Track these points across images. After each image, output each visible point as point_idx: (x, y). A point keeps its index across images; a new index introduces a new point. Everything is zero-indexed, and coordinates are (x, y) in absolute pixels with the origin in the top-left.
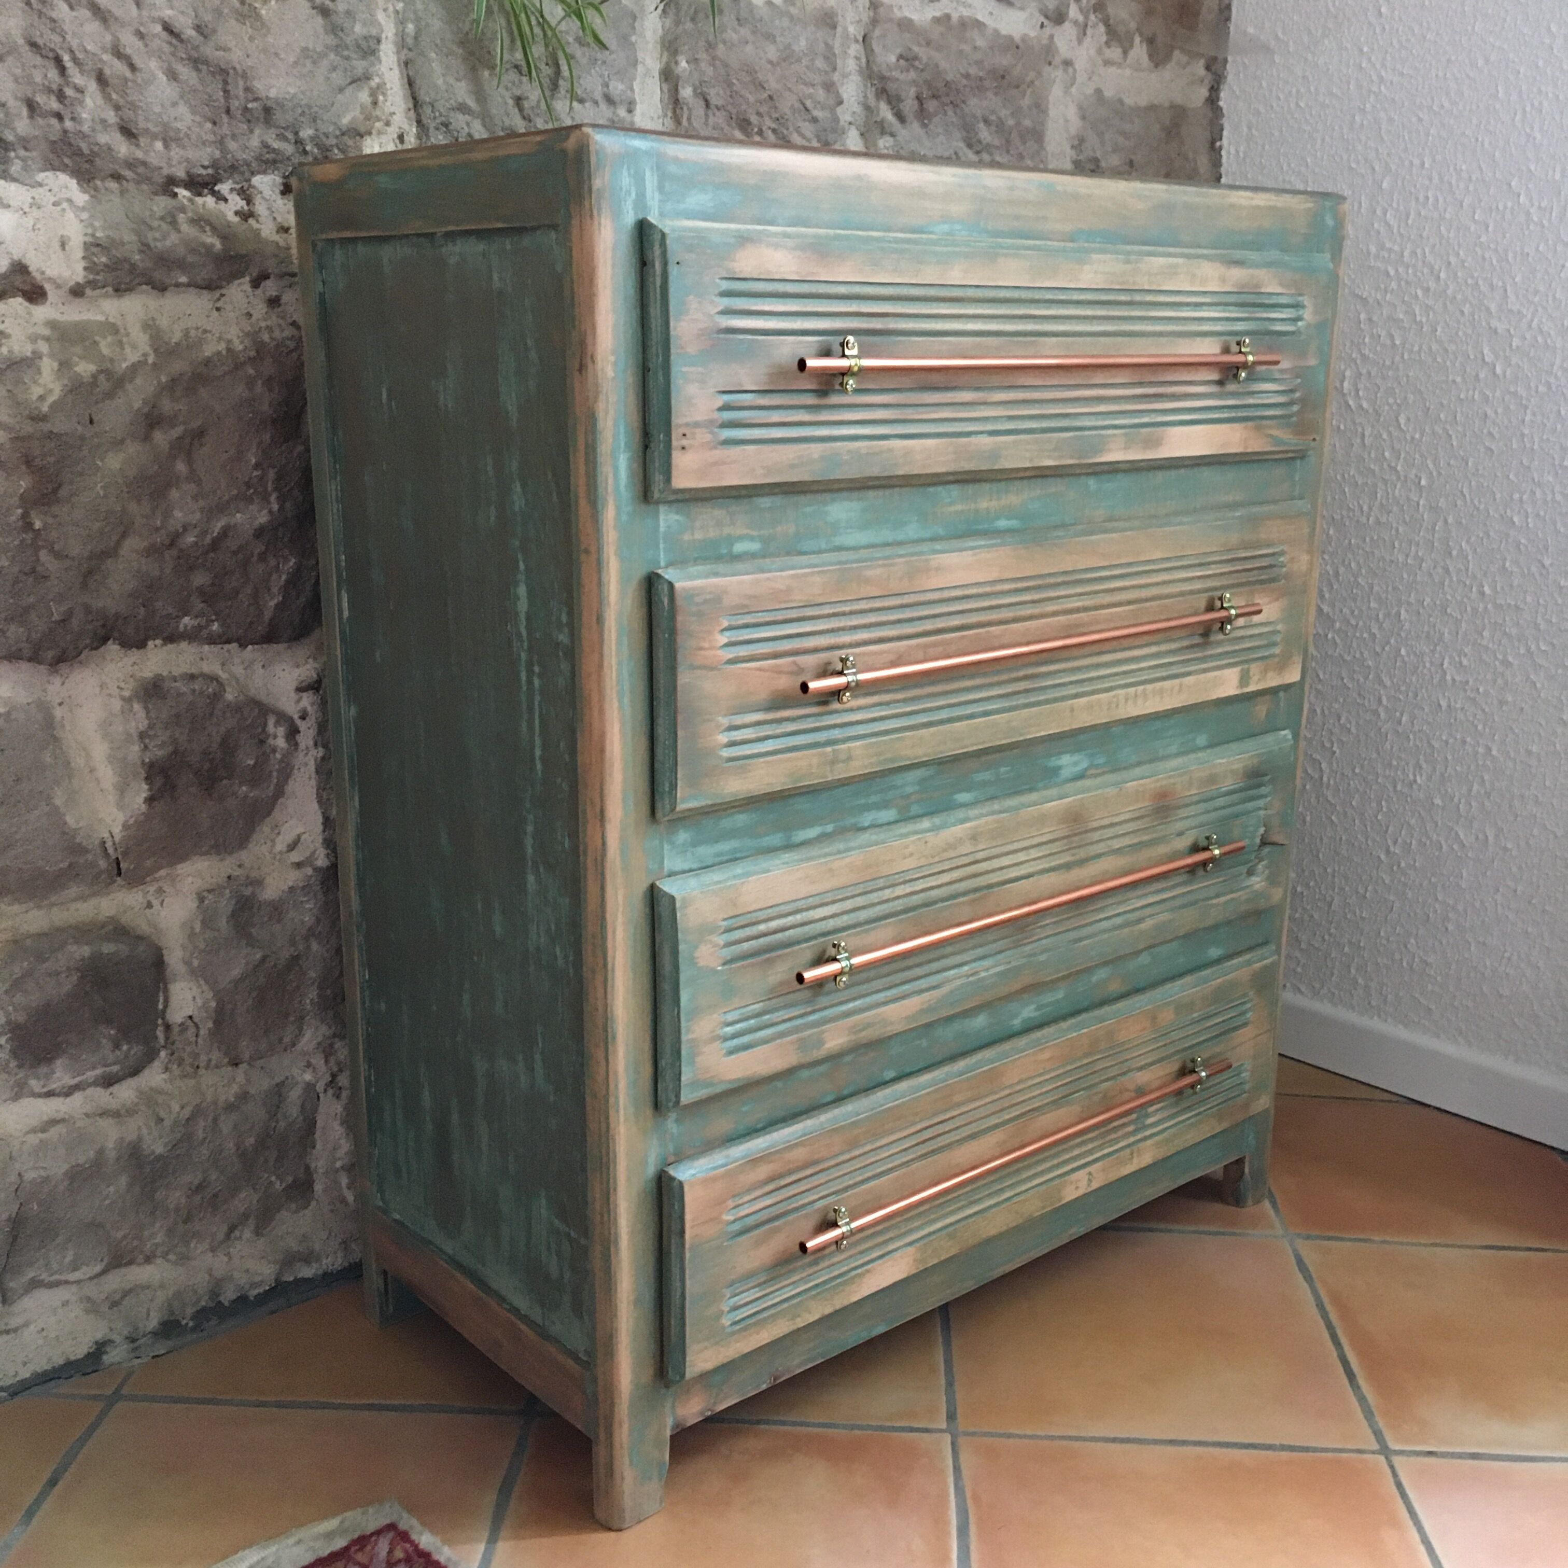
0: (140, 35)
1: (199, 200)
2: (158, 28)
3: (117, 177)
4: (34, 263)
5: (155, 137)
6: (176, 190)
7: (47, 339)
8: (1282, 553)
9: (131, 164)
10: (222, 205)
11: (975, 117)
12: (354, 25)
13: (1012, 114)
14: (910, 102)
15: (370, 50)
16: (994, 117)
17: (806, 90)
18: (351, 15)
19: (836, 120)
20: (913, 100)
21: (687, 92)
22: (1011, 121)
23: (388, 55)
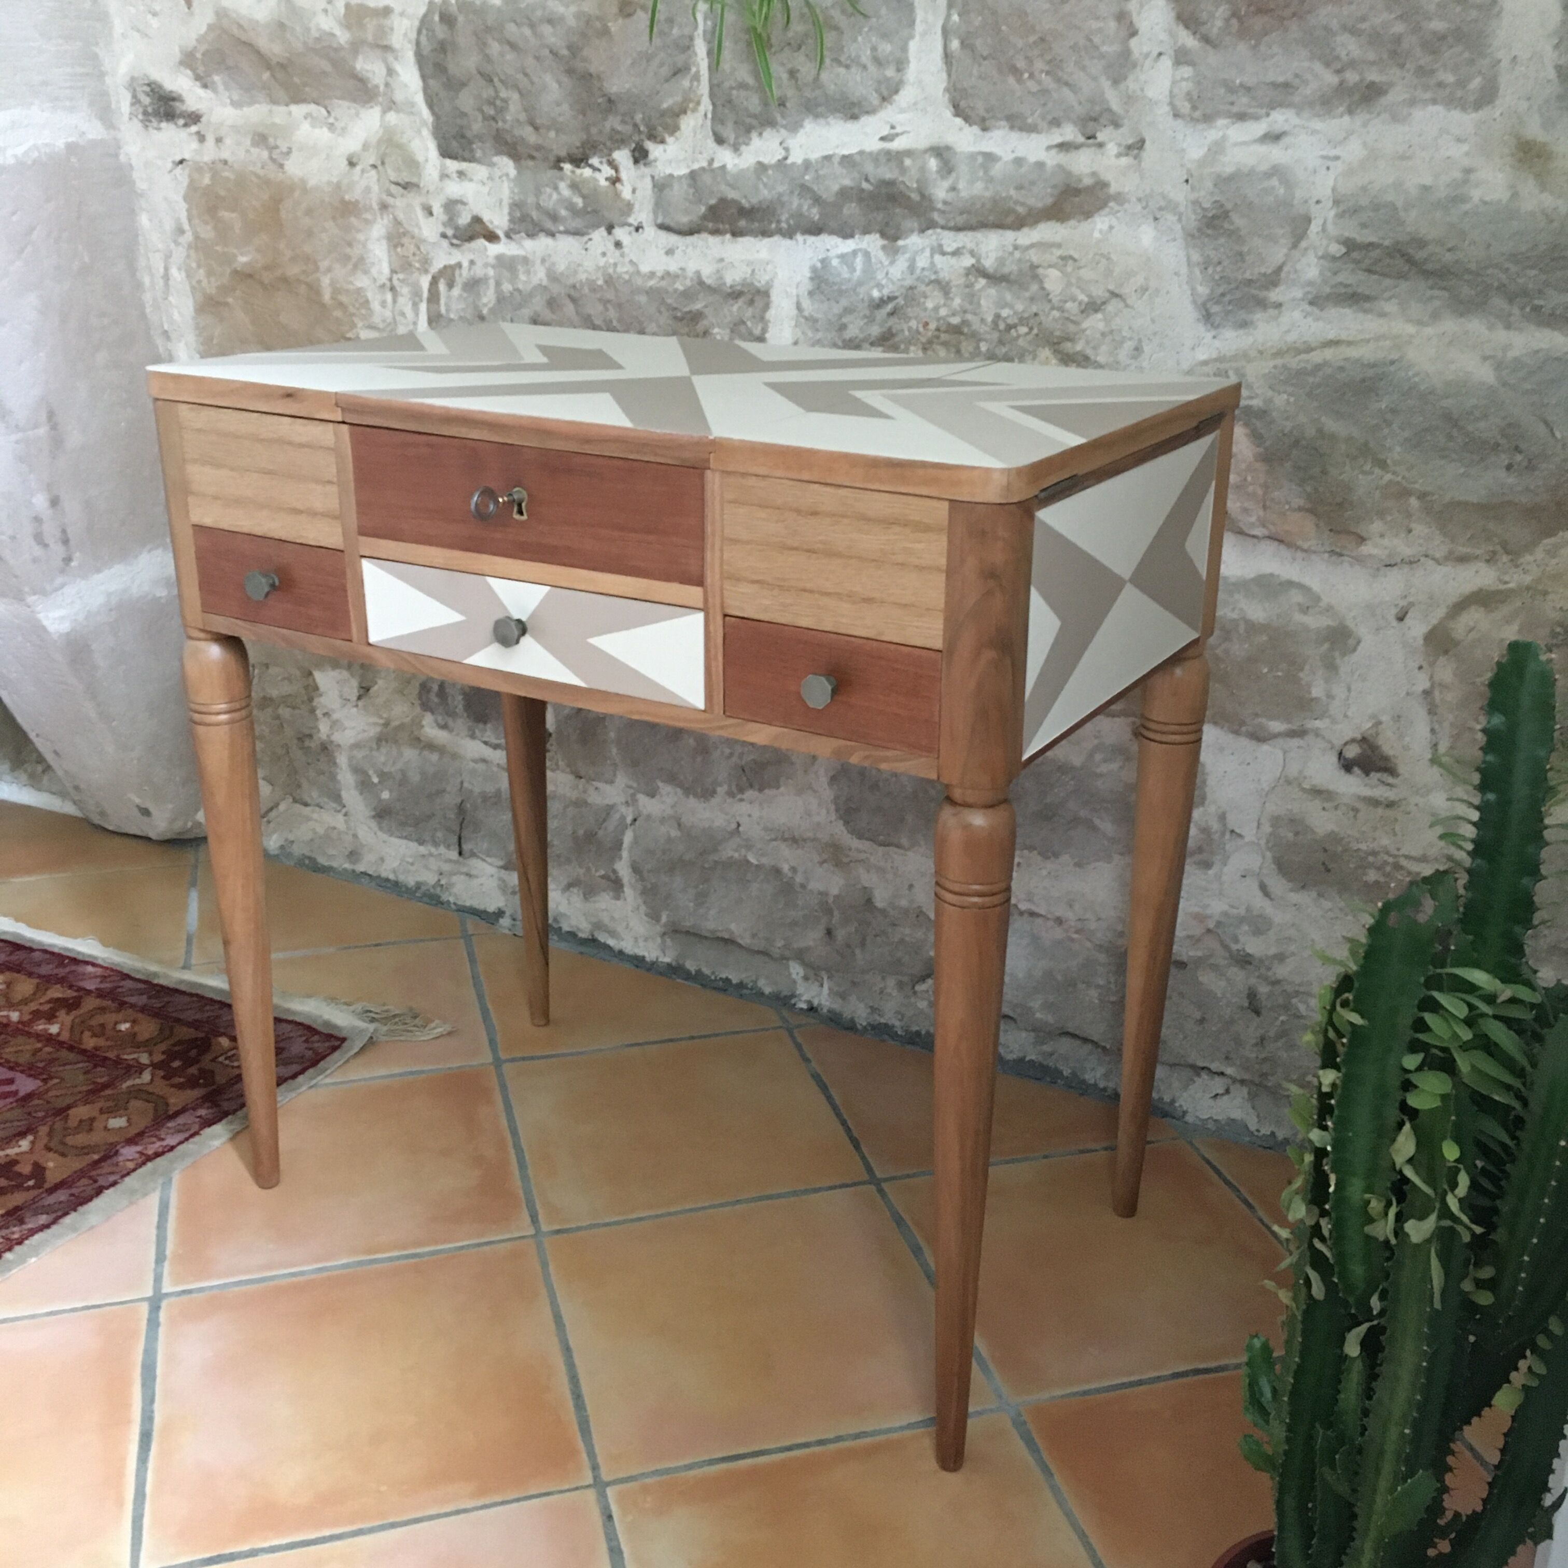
0: (537, 58)
1: (578, 171)
2: (547, 52)
3: (532, 158)
4: (486, 217)
5: (549, 128)
6: (562, 165)
7: (493, 267)
9: (539, 148)
10: (597, 175)
11: (1326, 28)
12: (672, 28)
13: (1401, 17)
14: (1219, 23)
15: (686, 47)
16: (1363, 26)
17: (1095, 25)
18: (670, 21)
19: (1126, 53)
20: (1227, 20)
21: (955, 44)
22: (1399, 28)
23: (701, 48)
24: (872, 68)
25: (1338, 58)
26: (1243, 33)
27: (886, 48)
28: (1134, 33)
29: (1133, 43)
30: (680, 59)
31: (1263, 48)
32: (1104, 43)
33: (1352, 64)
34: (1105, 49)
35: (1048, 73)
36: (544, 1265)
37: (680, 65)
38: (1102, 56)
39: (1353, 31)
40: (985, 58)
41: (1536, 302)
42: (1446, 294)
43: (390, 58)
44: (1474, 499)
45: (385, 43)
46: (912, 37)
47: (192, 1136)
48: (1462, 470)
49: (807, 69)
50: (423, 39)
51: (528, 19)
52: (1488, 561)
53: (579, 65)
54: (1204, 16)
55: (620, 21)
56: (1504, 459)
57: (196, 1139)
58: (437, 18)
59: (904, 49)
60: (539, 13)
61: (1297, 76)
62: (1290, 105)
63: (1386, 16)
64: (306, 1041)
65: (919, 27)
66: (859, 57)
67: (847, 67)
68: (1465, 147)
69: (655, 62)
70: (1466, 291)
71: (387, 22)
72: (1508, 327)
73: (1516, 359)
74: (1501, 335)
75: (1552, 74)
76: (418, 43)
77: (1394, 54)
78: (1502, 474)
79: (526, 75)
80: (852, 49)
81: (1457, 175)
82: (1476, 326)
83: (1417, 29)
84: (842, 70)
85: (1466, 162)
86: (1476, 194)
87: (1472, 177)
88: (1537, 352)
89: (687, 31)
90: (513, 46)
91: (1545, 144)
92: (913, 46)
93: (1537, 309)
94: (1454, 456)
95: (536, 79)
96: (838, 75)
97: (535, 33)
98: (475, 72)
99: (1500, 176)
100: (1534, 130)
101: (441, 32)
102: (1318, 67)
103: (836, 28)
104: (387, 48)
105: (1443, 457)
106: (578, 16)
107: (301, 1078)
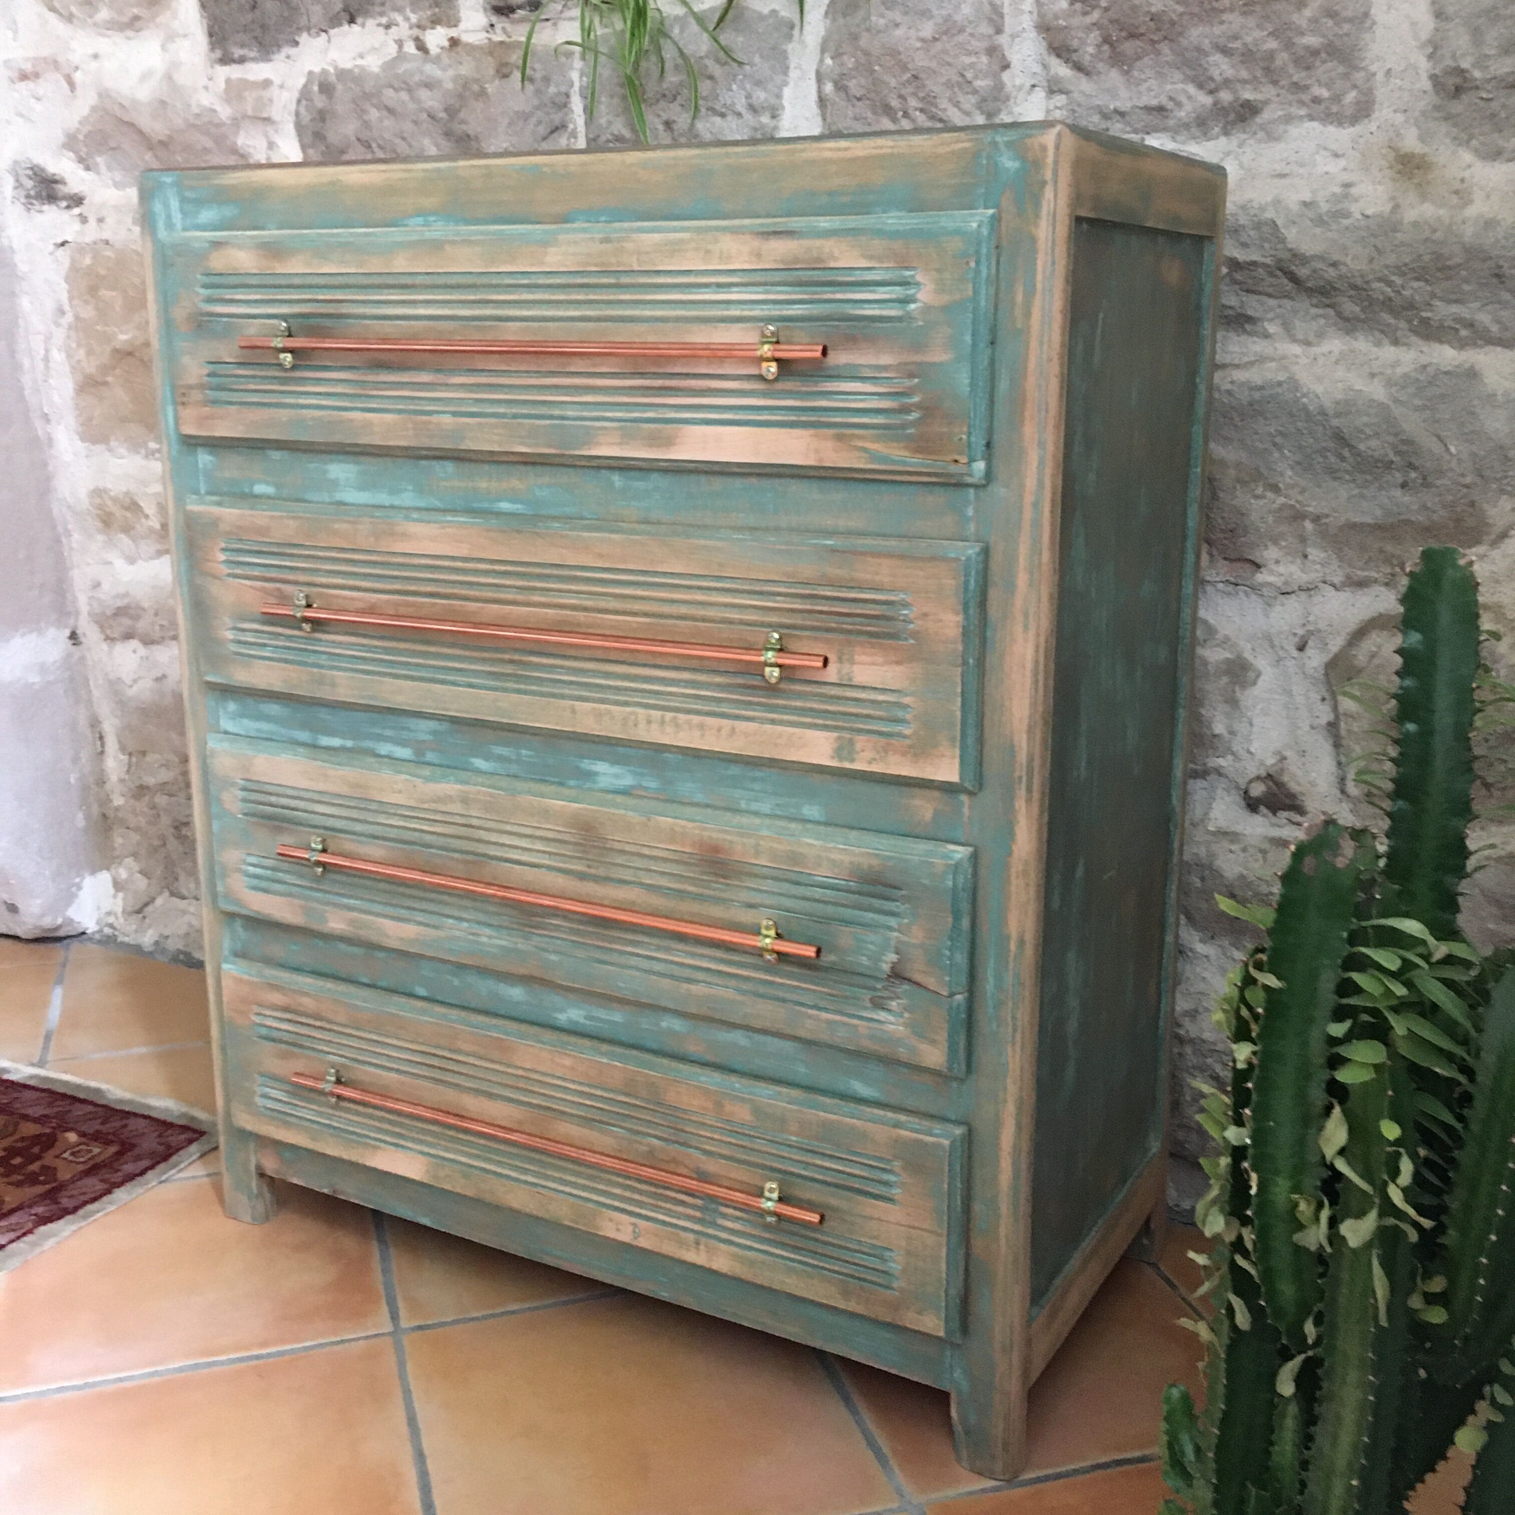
0: (415, 122)
2: (425, 115)
8: (905, 605)
11: (1199, 49)
12: (548, 86)
13: (1273, 34)
14: (1091, 50)
15: (562, 104)
16: (1236, 45)
17: (967, 60)
18: (547, 80)
19: (999, 86)
20: (1098, 46)
21: (829, 87)
22: (1272, 44)
23: (577, 105)
24: (748, 116)
25: (1212, 79)
26: (1117, 60)
27: (760, 96)
28: (1006, 66)
29: (1006, 76)
30: (557, 118)
31: (1136, 73)
32: (976, 77)
33: (1227, 83)
34: (978, 83)
35: (922, 110)
36: (402, 1364)
37: (557, 122)
38: (975, 92)
39: (1225, 51)
40: (859, 99)
41: (1424, 314)
42: (1330, 311)
43: (270, 129)
44: (1369, 520)
45: (265, 115)
46: (786, 84)
47: (24, 1234)
48: (1356, 491)
49: (682, 120)
50: (302, 110)
51: (406, 83)
52: (1387, 584)
53: (458, 128)
54: (1075, 43)
55: (497, 82)
56: (1399, 477)
57: (29, 1238)
58: (316, 88)
59: (779, 96)
60: (417, 78)
61: (1171, 99)
62: (1165, 129)
63: (1258, 34)
64: (160, 1136)
65: (793, 74)
66: (734, 104)
67: (723, 115)
68: (1342, 163)
69: (533, 120)
70: (1350, 308)
71: (266, 94)
72: (1396, 342)
73: (1406, 376)
74: (1388, 352)
75: (1427, 85)
76: (297, 114)
77: (1268, 71)
78: (1398, 493)
79: (404, 139)
80: (726, 98)
81: (1337, 190)
82: (1362, 344)
83: (1289, 45)
84: (718, 120)
85: (1347, 177)
86: (1355, 209)
87: (1354, 191)
88: (1424, 367)
89: (563, 89)
90: (390, 111)
91: (1424, 155)
92: (787, 92)
93: (1425, 321)
94: (1347, 477)
95: (414, 143)
96: (713, 124)
97: (412, 98)
98: (353, 138)
99: (1380, 188)
100: (1411, 142)
101: (320, 102)
102: (1191, 89)
103: (711, 78)
104: (268, 120)
105: (1335, 479)
106: (455, 79)
107: (150, 1174)
